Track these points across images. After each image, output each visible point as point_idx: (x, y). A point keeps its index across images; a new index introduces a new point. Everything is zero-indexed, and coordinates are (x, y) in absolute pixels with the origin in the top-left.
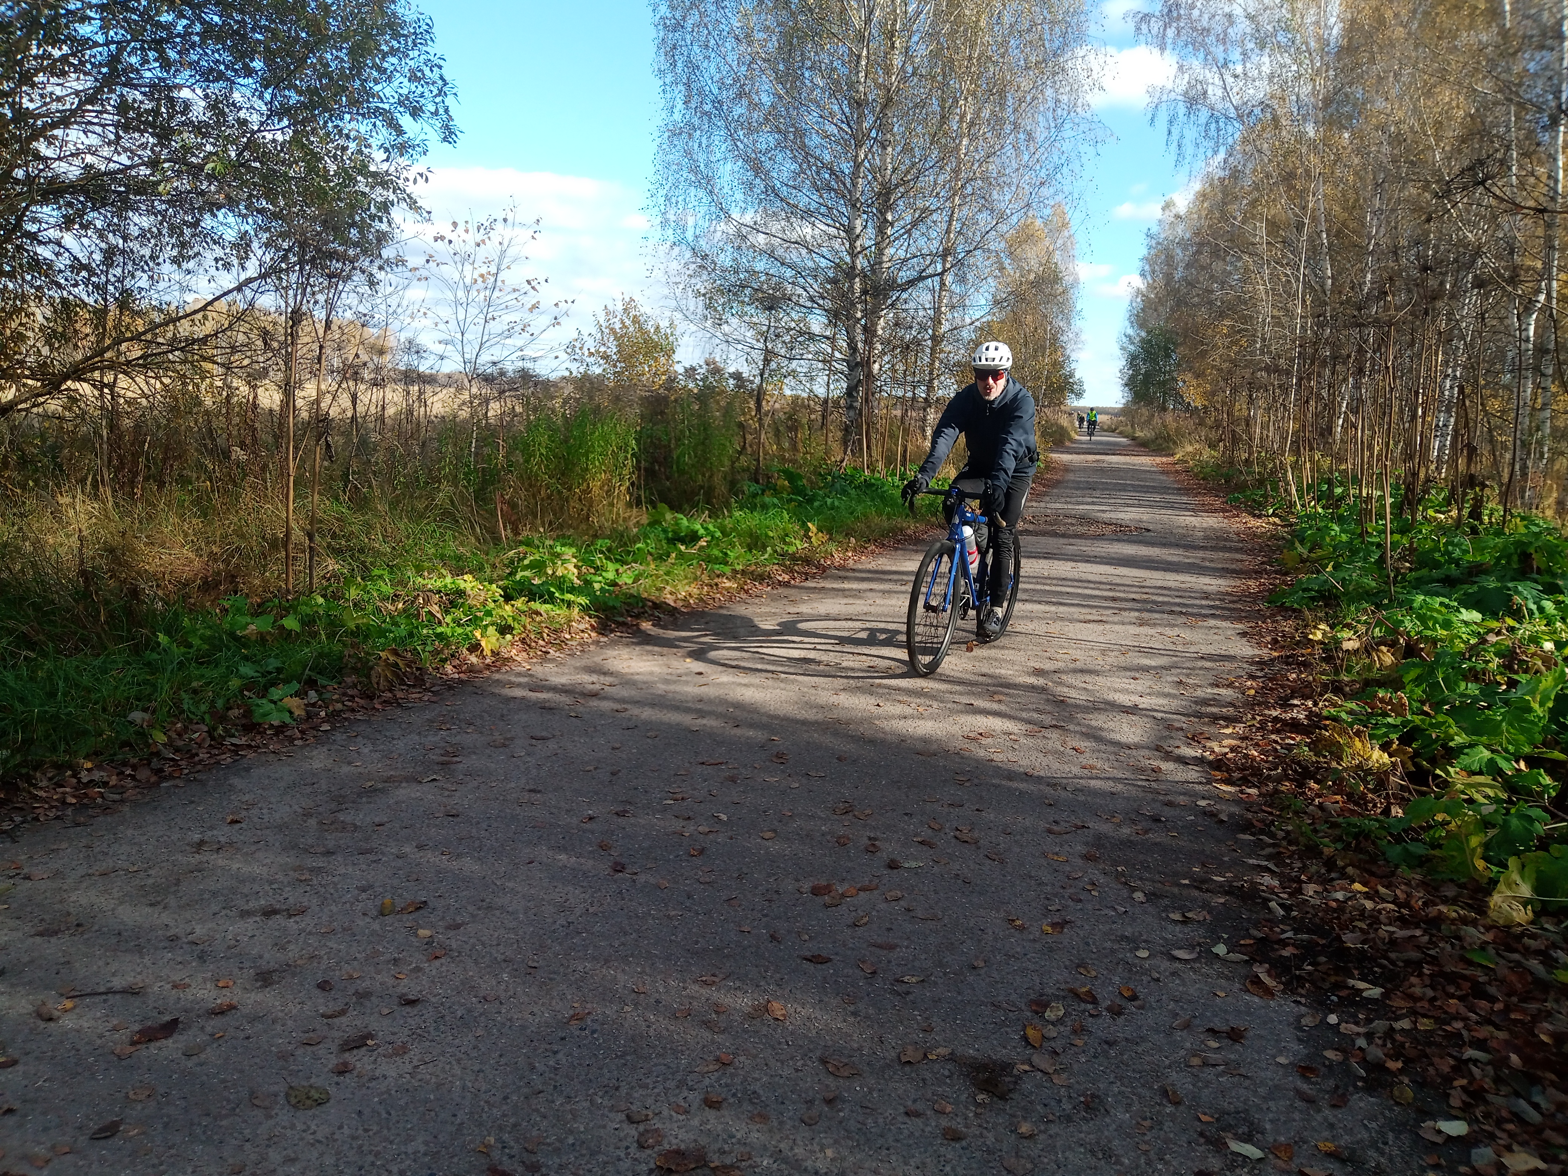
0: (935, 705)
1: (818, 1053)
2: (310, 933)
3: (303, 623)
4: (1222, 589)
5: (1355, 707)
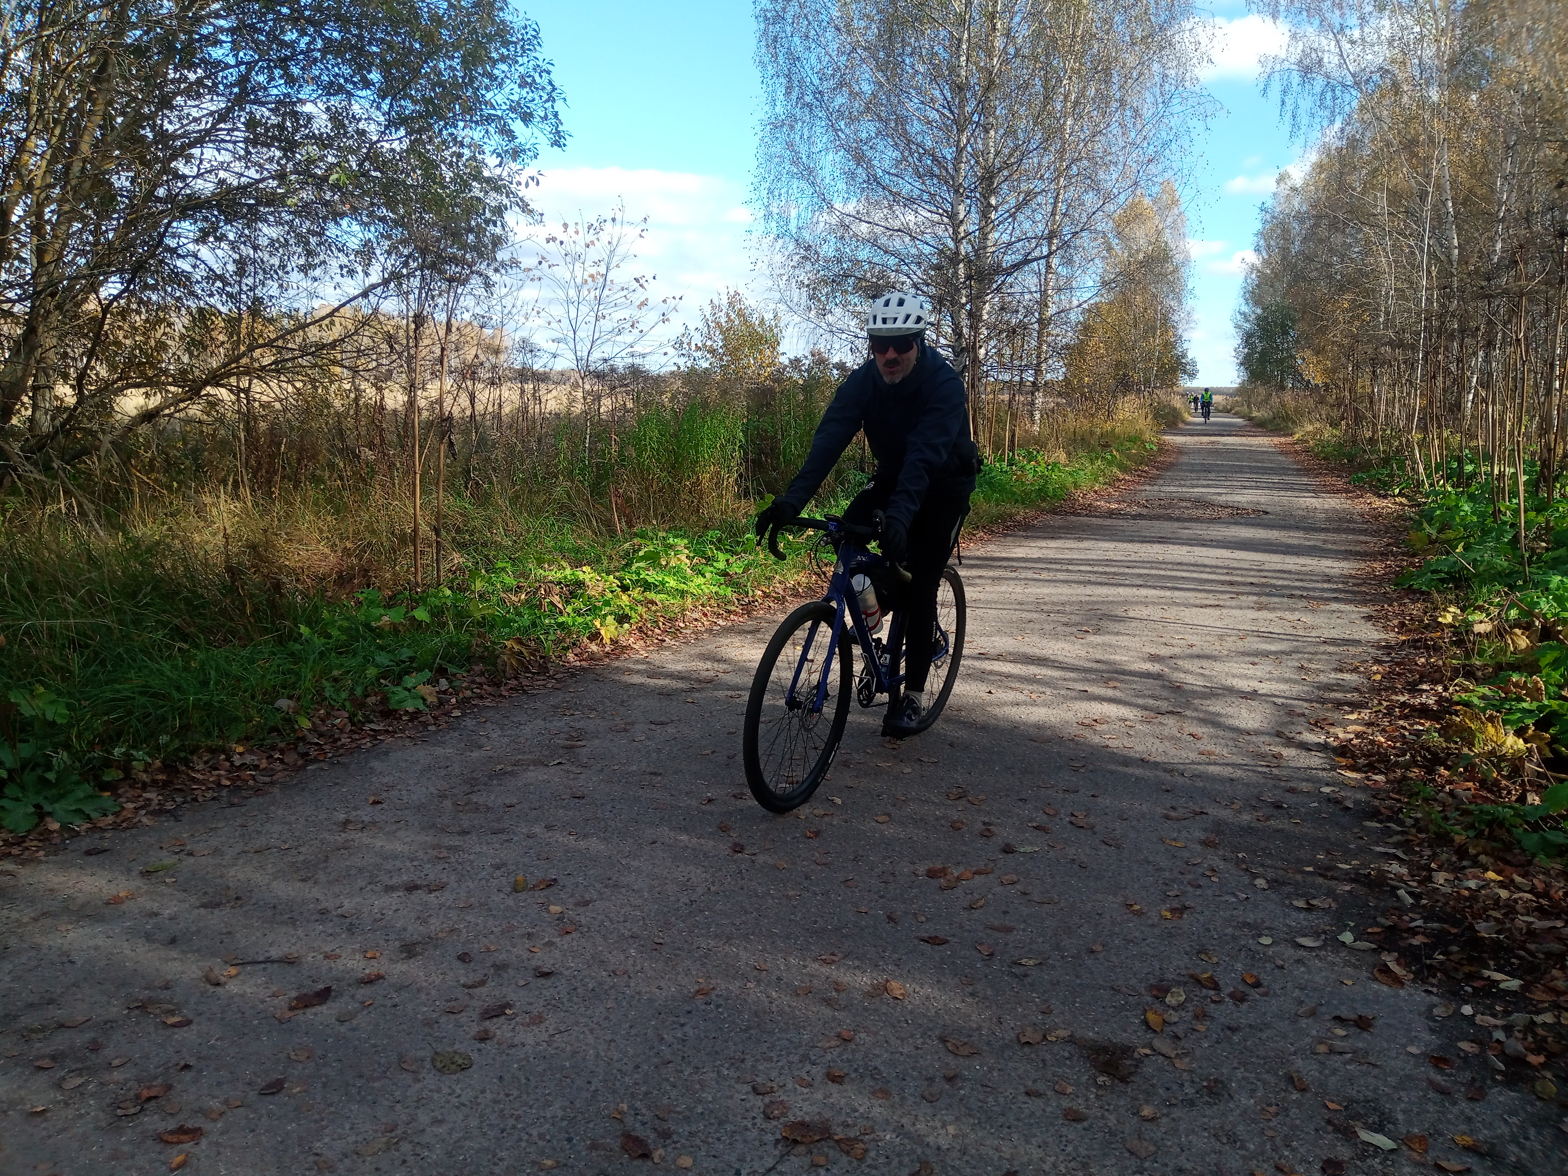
0: (1048, 691)
1: (937, 1032)
2: (449, 908)
3: (432, 614)
4: (1345, 572)
5: (1487, 692)
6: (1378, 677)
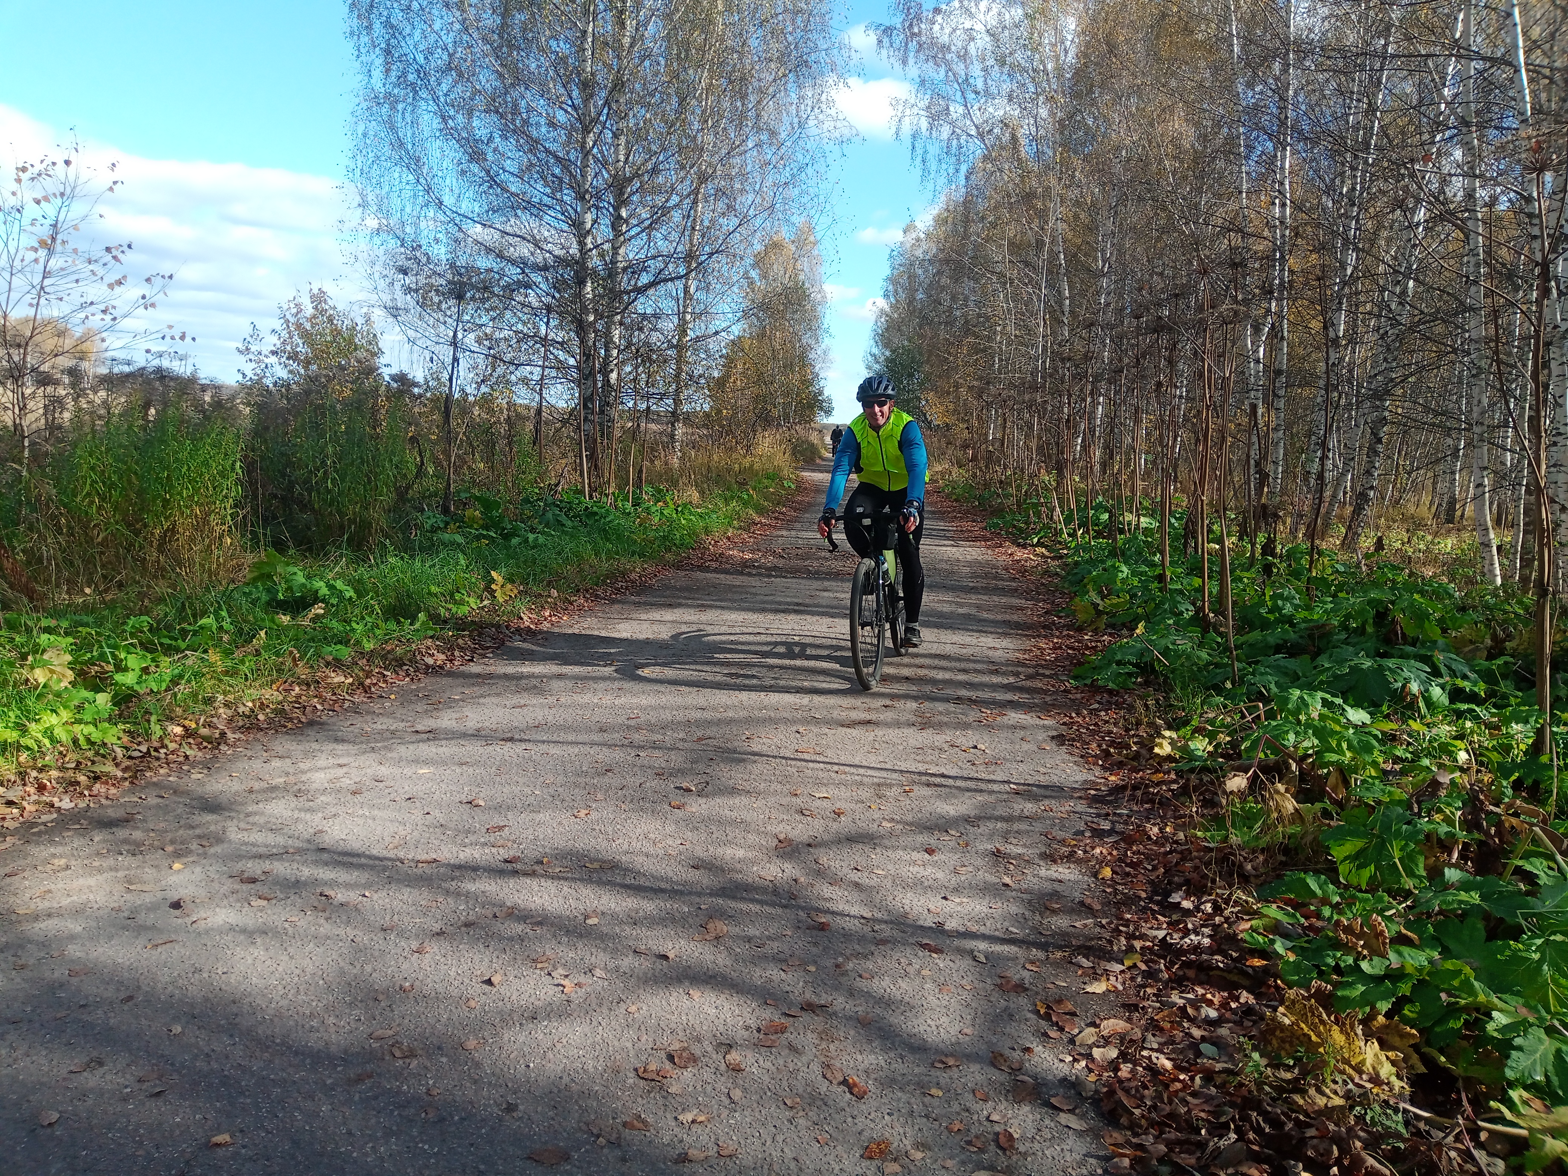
5: (1280, 916)
6: (1107, 872)
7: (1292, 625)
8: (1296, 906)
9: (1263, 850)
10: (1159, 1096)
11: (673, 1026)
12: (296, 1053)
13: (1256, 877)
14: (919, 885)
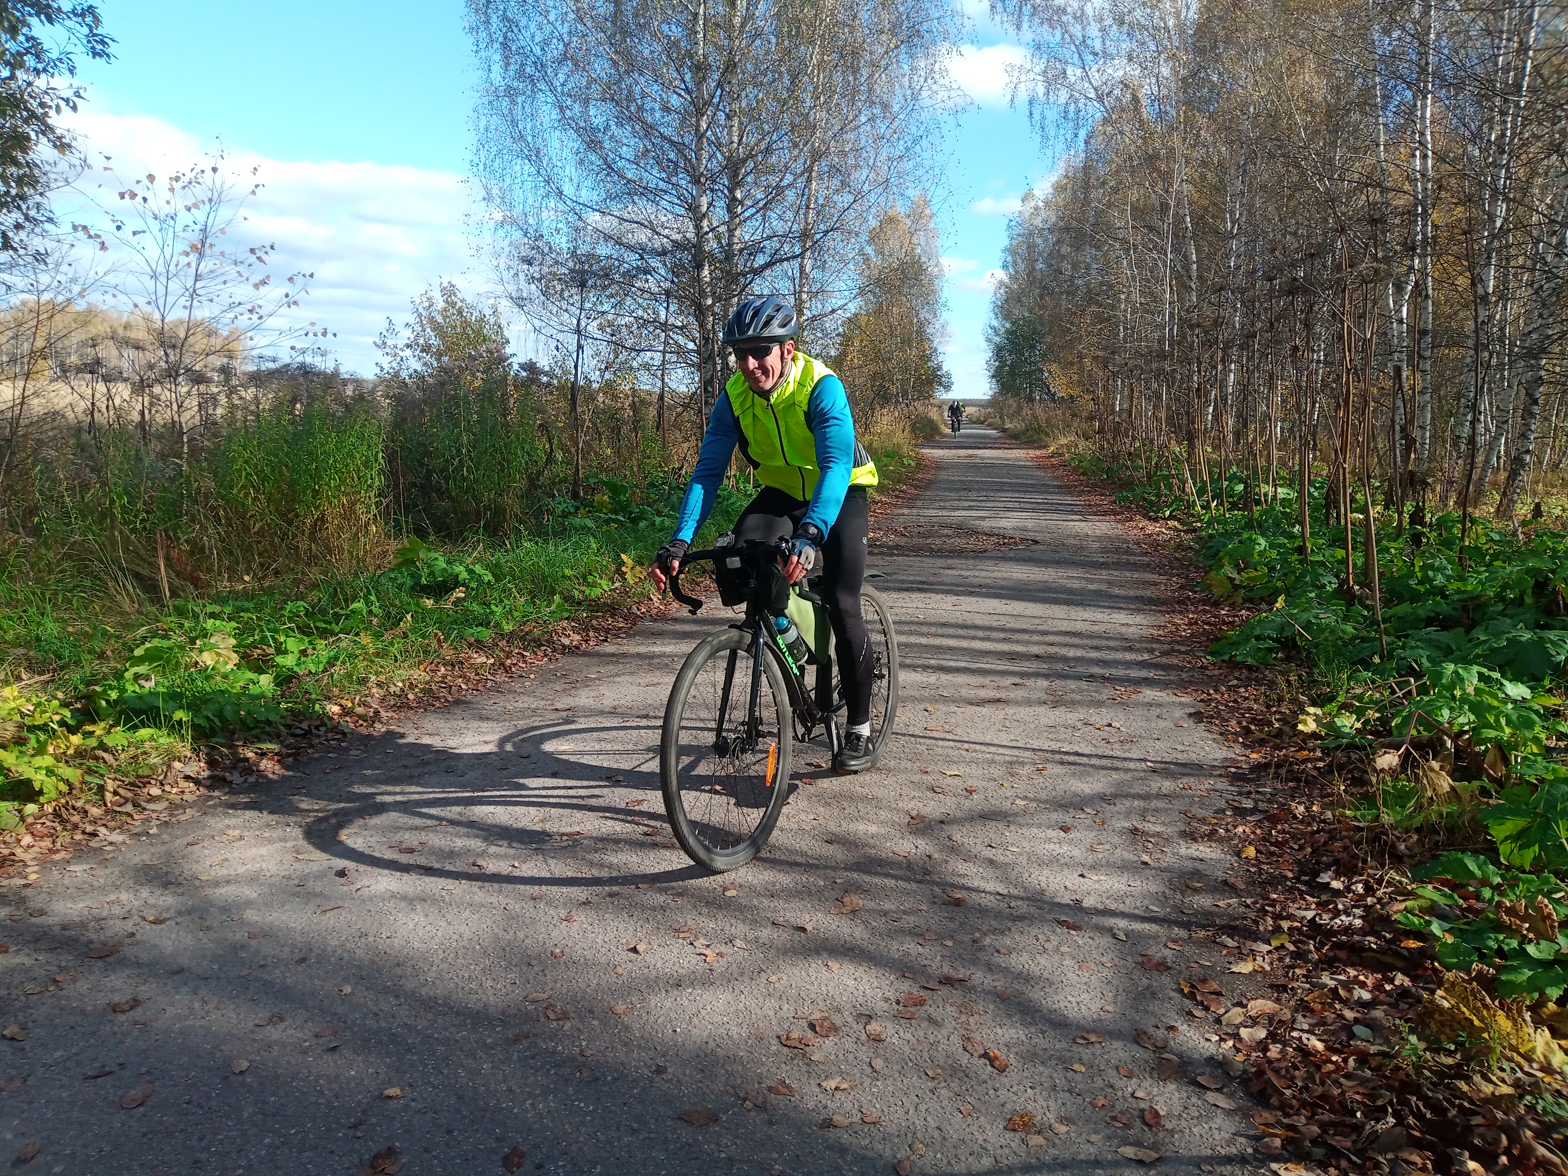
4: (1145, 632)
5: (1436, 896)
6: (1251, 852)
7: (1444, 597)
8: (1454, 887)
9: (1418, 830)
10: (1310, 1077)
11: (813, 996)
12: (457, 1014)
13: (1411, 857)
14: (1055, 862)
